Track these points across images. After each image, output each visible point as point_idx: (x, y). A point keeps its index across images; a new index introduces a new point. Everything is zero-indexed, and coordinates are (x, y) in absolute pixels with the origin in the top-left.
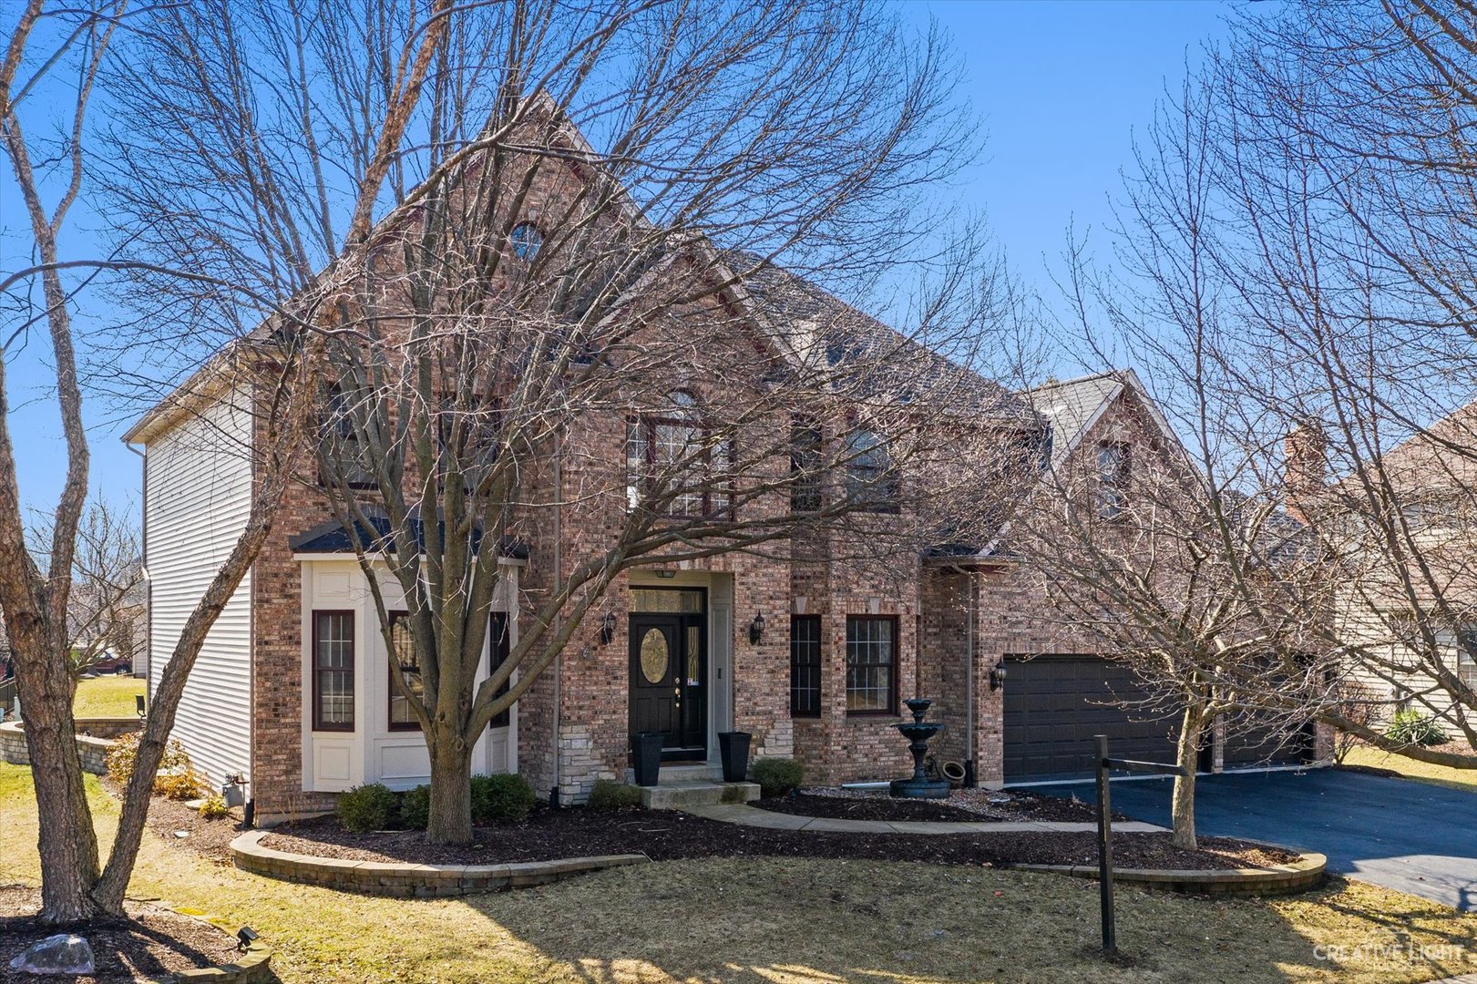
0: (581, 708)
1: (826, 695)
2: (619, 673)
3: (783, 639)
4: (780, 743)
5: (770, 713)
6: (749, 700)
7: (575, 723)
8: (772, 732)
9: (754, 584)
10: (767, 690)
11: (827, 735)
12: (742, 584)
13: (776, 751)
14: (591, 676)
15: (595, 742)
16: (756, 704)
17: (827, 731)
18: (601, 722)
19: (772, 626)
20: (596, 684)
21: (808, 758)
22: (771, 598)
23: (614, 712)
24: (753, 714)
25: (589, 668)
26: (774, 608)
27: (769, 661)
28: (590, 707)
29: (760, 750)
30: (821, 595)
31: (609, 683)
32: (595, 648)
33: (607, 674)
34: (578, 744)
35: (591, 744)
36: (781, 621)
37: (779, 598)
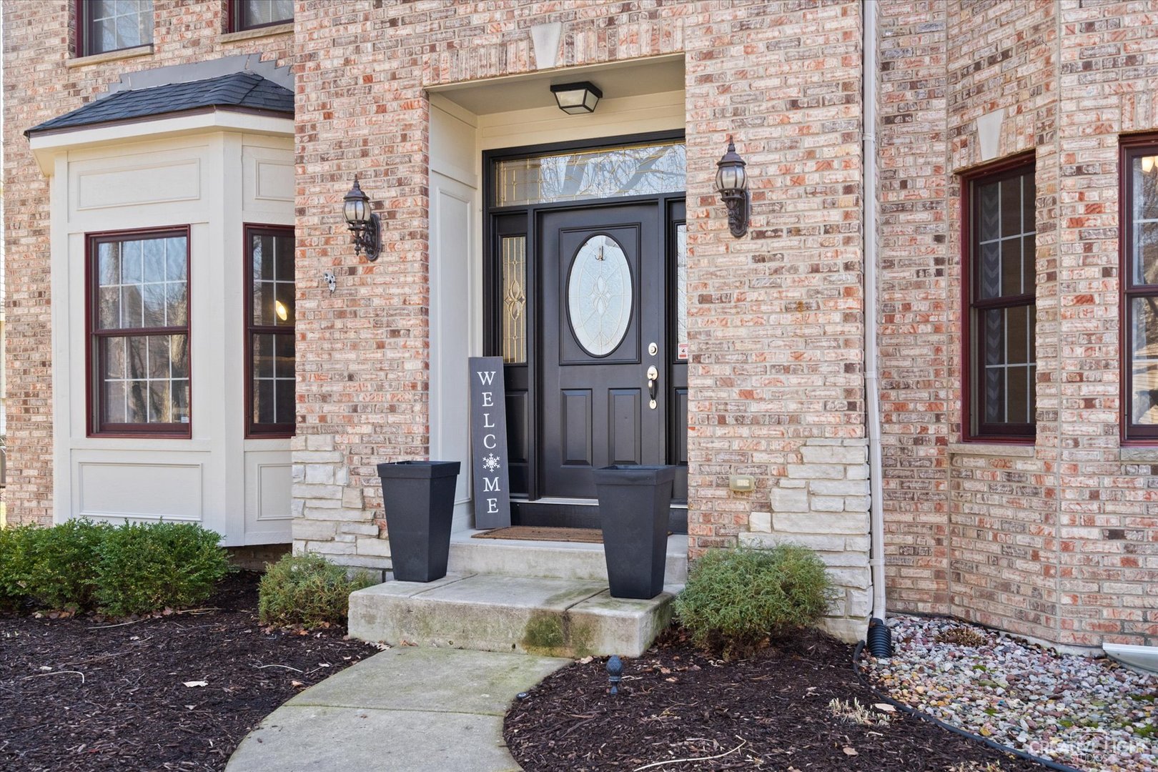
0: (325, 398)
1: (1046, 378)
2: (401, 323)
3: (835, 216)
4: (818, 504)
5: (794, 419)
6: (727, 383)
7: (315, 431)
8: (793, 470)
9: (742, 74)
10: (784, 358)
11: (1050, 492)
12: (707, 79)
13: (807, 524)
14: (344, 330)
15: (354, 472)
16: (748, 395)
17: (1049, 481)
18: (367, 429)
19: (798, 181)
20: (355, 346)
21: (1008, 552)
22: (794, 104)
23: (392, 409)
24: (740, 421)
25: (341, 314)
26: (804, 130)
27: (787, 279)
28: (344, 396)
29: (759, 520)
30: (1036, 93)
31: (381, 346)
32: (352, 271)
33: (377, 325)
34: (318, 474)
35: (342, 475)
36: (828, 165)
37: (822, 103)
